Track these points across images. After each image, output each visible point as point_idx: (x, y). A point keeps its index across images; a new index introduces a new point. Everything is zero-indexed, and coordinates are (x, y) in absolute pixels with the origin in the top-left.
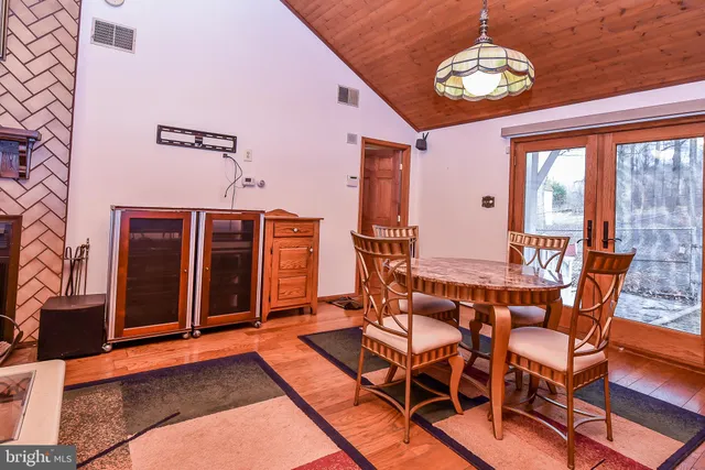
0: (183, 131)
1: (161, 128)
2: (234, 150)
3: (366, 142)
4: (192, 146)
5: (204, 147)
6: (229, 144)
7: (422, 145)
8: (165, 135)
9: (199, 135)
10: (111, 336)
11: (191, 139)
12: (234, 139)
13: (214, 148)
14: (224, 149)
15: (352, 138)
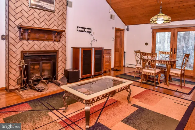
0: (82, 28)
1: (77, 27)
2: (91, 32)
3: (116, 29)
4: (83, 31)
5: (85, 32)
6: (90, 31)
7: (128, 29)
8: (79, 29)
9: (85, 28)
10: (80, 77)
11: (83, 30)
12: (91, 29)
13: (87, 32)
14: (89, 32)
15: (113, 28)
